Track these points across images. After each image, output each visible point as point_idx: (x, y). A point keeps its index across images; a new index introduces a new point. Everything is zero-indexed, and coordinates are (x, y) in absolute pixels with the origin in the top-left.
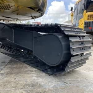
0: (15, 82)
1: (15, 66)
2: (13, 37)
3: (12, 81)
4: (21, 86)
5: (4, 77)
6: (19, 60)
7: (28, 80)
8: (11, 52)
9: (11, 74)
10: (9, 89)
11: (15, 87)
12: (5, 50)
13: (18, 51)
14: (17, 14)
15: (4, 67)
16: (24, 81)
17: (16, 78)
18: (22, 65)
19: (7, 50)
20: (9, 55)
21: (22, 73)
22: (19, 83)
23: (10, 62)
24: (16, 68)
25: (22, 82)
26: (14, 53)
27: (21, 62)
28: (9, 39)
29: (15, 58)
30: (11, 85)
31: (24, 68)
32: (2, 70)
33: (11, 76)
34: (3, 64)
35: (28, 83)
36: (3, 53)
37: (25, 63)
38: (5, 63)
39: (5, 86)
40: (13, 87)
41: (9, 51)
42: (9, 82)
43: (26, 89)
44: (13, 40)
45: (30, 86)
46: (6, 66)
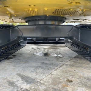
0: (74, 73)
1: (78, 61)
2: (80, 36)
3: (72, 71)
4: (78, 76)
5: (67, 67)
6: (84, 57)
7: (85, 74)
8: (79, 49)
9: (73, 66)
10: (68, 76)
11: (73, 76)
12: (74, 47)
13: (84, 49)
14: (84, 16)
15: (70, 60)
16: (81, 74)
17: (76, 70)
18: (85, 62)
19: (76, 48)
20: (76, 52)
21: (83, 68)
22: (77, 74)
23: (75, 57)
24: (79, 63)
25: (79, 74)
26: (81, 50)
27: (85, 59)
28: (76, 38)
29: (80, 55)
30: (71, 73)
31: (86, 64)
32: (67, 62)
33: (72, 67)
34: (69, 58)
35: (84, 76)
36: (72, 50)
37: (88, 60)
38: (71, 57)
39: (66, 73)
40: (71, 75)
41: (77, 48)
42: (70, 71)
43: (81, 80)
44: (79, 38)
45: (85, 79)
46: (71, 60)
